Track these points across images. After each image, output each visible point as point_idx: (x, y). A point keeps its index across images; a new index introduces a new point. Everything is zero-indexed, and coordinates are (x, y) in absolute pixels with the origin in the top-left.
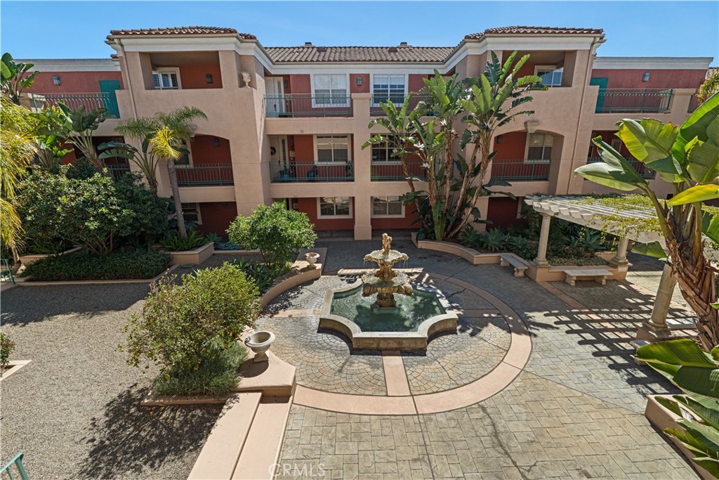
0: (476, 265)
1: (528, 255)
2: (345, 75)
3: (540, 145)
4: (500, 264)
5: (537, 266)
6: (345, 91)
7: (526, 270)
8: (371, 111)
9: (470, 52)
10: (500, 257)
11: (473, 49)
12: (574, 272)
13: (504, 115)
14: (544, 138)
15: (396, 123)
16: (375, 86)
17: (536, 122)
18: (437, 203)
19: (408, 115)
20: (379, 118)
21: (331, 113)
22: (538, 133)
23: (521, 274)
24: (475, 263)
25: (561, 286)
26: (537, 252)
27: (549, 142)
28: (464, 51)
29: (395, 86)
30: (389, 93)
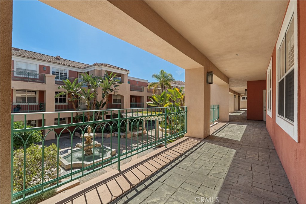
0: (108, 138)
1: (123, 131)
2: (37, 65)
3: (116, 99)
4: (115, 136)
5: (127, 133)
6: (36, 71)
7: (124, 135)
8: (55, 82)
9: (96, 69)
10: (115, 134)
11: (97, 68)
12: (136, 133)
13: (112, 89)
14: (117, 97)
15: (70, 88)
16: (52, 72)
17: (117, 92)
18: (90, 118)
19: (75, 86)
20: (63, 85)
21: (33, 80)
22: (118, 95)
23: (123, 137)
24: (107, 137)
25: (134, 138)
26: (126, 130)
27: (119, 98)
28: (93, 68)
29: (63, 73)
30: (60, 76)
